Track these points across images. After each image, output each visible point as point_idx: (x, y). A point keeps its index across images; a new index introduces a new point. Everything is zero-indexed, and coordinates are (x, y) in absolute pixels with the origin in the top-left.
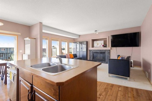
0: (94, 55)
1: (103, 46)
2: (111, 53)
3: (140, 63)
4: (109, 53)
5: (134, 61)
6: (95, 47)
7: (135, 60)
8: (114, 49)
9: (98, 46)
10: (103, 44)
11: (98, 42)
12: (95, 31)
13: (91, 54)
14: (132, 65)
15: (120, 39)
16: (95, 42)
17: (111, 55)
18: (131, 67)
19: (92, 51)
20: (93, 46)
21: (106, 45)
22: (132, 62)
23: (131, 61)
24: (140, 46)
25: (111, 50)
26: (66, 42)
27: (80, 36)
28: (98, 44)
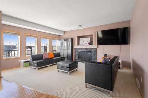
0: (80, 54)
1: (89, 43)
2: (97, 52)
3: (130, 63)
4: (96, 52)
5: (122, 61)
6: (81, 45)
7: (124, 60)
8: (101, 47)
9: (84, 44)
10: (89, 42)
11: (84, 39)
12: (78, 26)
13: (77, 53)
14: (121, 66)
15: (110, 37)
16: (81, 39)
17: (97, 54)
18: (119, 68)
19: (77, 49)
20: (78, 44)
21: (92, 42)
22: (121, 62)
23: (119, 61)
24: (130, 44)
25: (97, 49)
26: (48, 39)
27: (65, 32)
28: (84, 42)
